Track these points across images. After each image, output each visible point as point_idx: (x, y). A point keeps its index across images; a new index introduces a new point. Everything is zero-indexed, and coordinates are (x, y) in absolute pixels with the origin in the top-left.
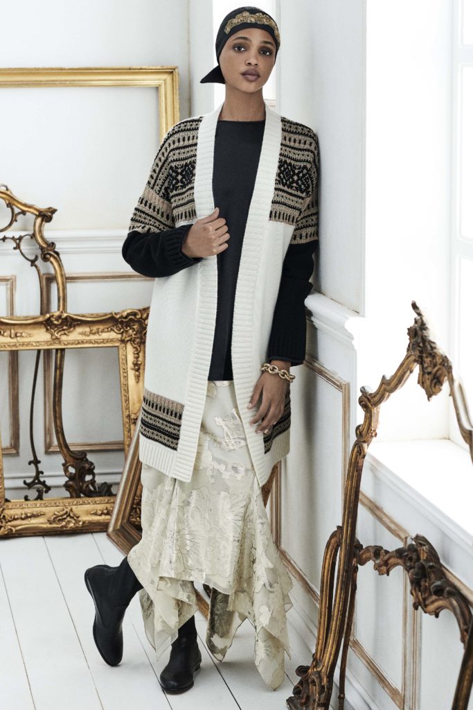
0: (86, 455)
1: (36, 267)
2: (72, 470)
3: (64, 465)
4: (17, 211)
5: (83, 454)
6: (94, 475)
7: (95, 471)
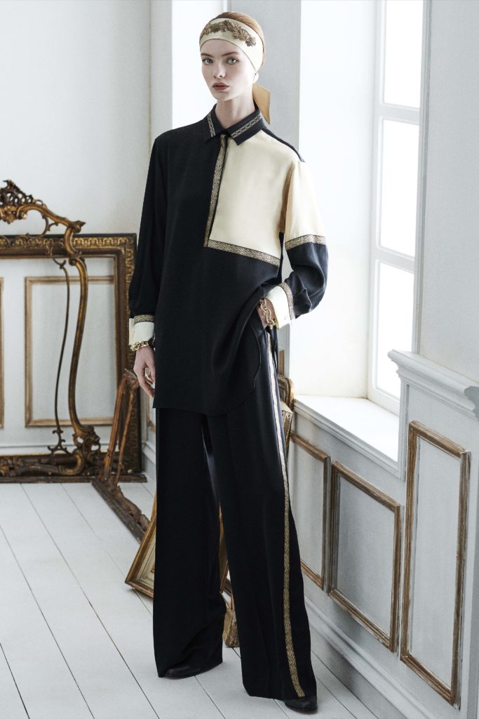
0: (93, 429)
1: (64, 269)
2: (80, 441)
3: (73, 435)
4: (51, 221)
5: (91, 428)
6: (100, 445)
7: (101, 442)
